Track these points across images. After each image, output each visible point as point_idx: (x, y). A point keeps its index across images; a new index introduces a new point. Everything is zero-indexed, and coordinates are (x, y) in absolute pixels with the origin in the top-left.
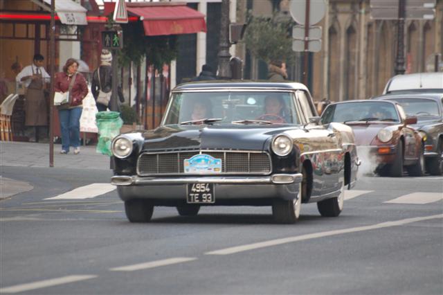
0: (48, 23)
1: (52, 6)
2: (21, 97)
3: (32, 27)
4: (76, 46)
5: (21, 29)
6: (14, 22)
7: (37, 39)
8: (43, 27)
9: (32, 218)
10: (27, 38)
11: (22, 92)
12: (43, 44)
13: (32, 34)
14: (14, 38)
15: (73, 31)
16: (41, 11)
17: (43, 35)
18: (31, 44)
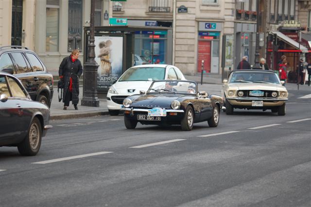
0: (298, 53)
1: (299, 48)
2: (290, 72)
3: (293, 54)
4: (304, 59)
5: (290, 54)
6: (289, 52)
7: (294, 57)
8: (296, 54)
9: (295, 103)
10: (292, 56)
11: (290, 70)
12: (296, 58)
13: (293, 55)
14: (289, 56)
15: (304, 54)
16: (296, 49)
17: (296, 55)
18: (293, 58)
